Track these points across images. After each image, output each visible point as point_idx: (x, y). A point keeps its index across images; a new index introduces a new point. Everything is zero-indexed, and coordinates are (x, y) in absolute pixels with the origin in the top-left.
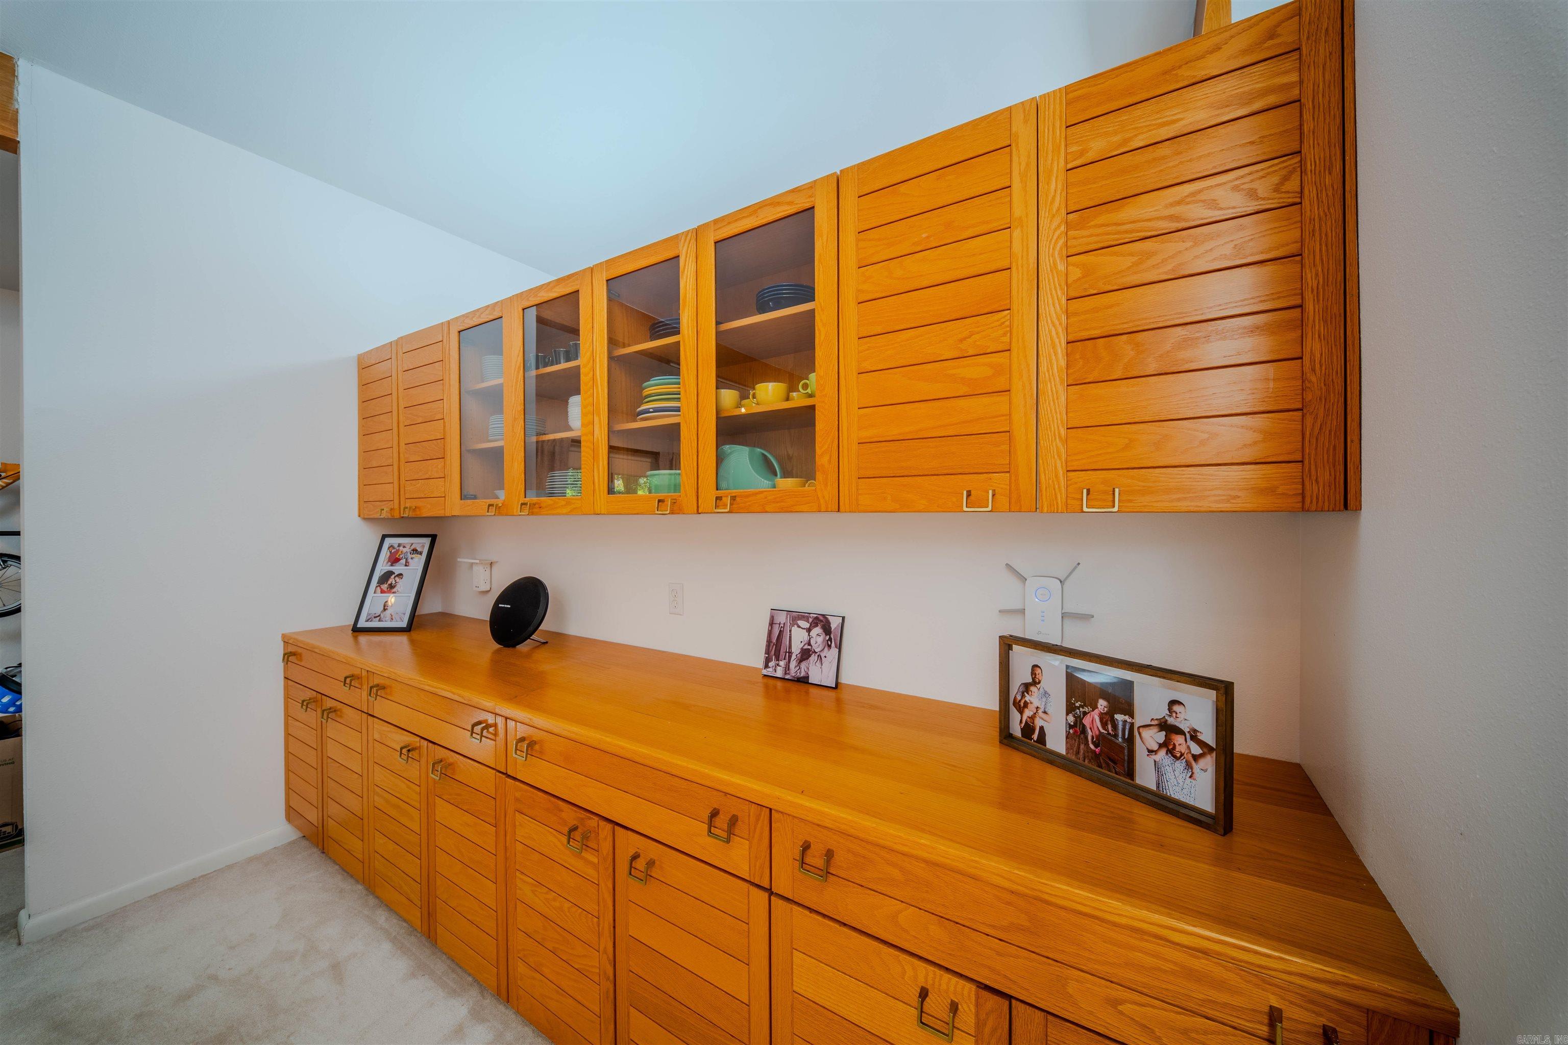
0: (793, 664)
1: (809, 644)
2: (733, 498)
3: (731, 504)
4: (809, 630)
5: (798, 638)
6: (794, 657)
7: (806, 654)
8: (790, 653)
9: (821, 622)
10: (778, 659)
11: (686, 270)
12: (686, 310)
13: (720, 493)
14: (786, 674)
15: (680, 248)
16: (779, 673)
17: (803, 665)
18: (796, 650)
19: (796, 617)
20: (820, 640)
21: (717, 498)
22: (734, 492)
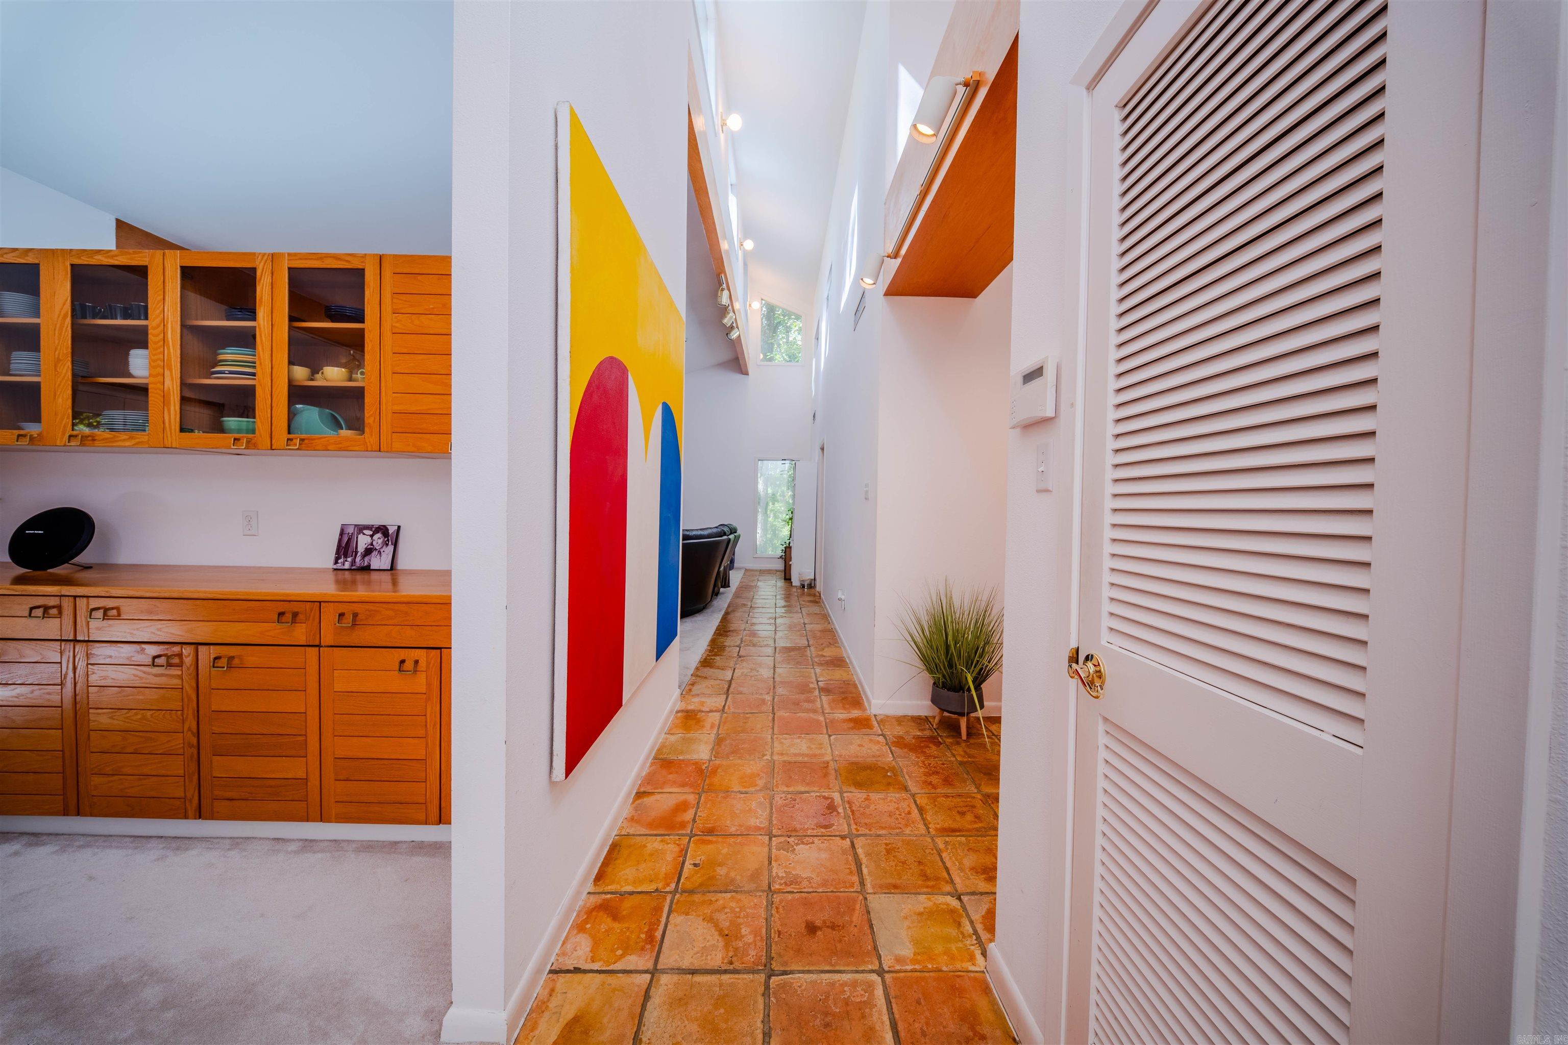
0: (358, 559)
1: (372, 544)
2: (302, 440)
3: (300, 444)
4: (372, 536)
5: (363, 541)
6: (359, 554)
7: (368, 551)
8: (356, 552)
9: (382, 530)
10: (346, 556)
11: (263, 279)
12: (262, 308)
13: (291, 436)
14: (352, 566)
15: (257, 263)
16: (347, 566)
17: (366, 559)
18: (361, 549)
19: (361, 529)
20: (380, 541)
21: (288, 439)
22: (303, 436)
